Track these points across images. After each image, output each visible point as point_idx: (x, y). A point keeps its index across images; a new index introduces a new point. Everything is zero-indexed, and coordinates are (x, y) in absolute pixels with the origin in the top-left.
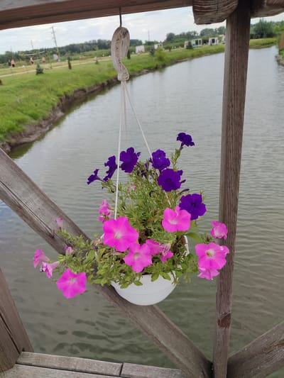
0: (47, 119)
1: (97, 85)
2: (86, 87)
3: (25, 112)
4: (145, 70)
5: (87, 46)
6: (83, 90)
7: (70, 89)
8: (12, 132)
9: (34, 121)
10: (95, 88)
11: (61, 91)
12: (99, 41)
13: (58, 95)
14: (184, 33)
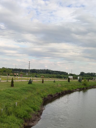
0: (39, 112)
1: (57, 94)
2: (53, 94)
3: (29, 105)
4: (78, 89)
5: (41, 71)
6: (51, 96)
7: (46, 94)
8: (26, 118)
9: (34, 112)
10: (56, 95)
11: (42, 95)
12: (47, 70)
13: (42, 97)
14: (89, 73)
